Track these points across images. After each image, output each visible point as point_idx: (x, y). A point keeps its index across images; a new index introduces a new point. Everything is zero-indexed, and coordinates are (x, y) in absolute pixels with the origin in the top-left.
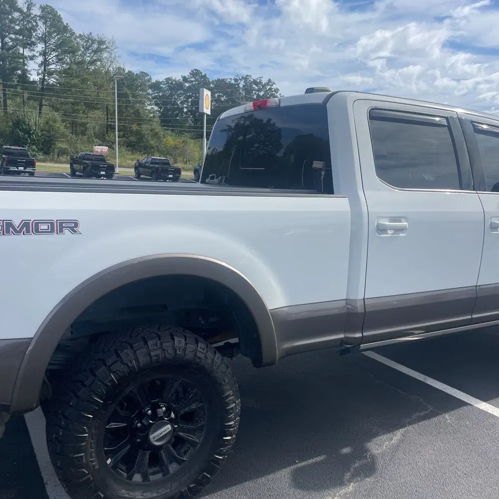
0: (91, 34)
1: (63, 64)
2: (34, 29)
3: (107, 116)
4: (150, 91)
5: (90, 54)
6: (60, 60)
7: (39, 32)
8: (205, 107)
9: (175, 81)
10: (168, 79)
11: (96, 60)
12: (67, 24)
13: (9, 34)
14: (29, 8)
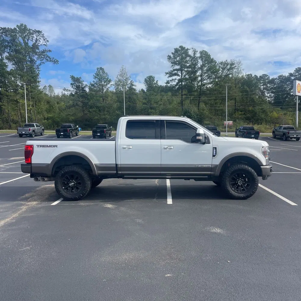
0: (227, 60)
1: (211, 79)
2: (196, 64)
3: (235, 104)
4: (269, 85)
5: (225, 71)
6: (209, 77)
7: (199, 65)
8: (297, 92)
9: (285, 77)
10: (280, 76)
11: (229, 74)
12: (213, 58)
13: (185, 68)
14: (194, 54)
